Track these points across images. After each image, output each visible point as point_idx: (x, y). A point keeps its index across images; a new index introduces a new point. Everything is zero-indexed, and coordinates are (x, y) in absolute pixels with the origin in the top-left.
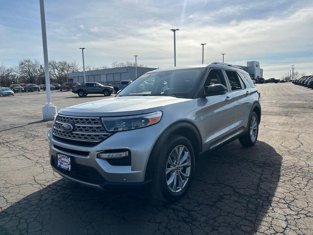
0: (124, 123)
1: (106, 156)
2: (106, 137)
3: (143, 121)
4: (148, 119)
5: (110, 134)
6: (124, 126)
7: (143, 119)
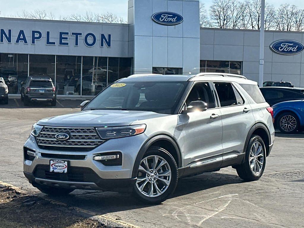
0: (115, 132)
1: (100, 158)
2: (100, 143)
3: (131, 131)
4: (135, 129)
5: (103, 141)
6: (115, 135)
7: (130, 129)
